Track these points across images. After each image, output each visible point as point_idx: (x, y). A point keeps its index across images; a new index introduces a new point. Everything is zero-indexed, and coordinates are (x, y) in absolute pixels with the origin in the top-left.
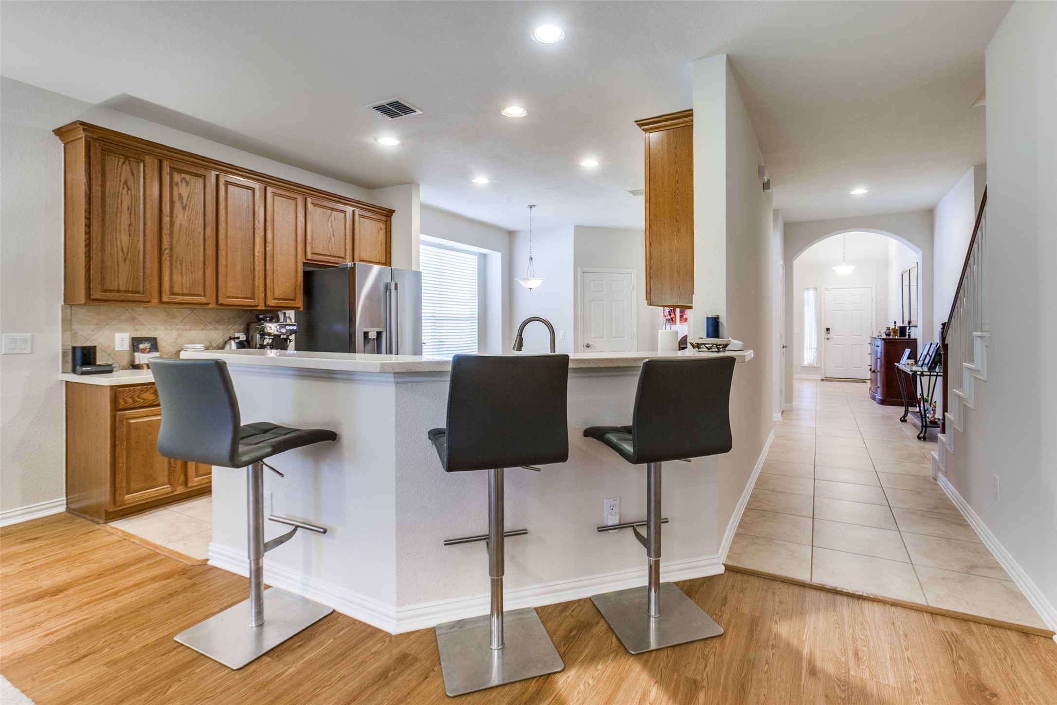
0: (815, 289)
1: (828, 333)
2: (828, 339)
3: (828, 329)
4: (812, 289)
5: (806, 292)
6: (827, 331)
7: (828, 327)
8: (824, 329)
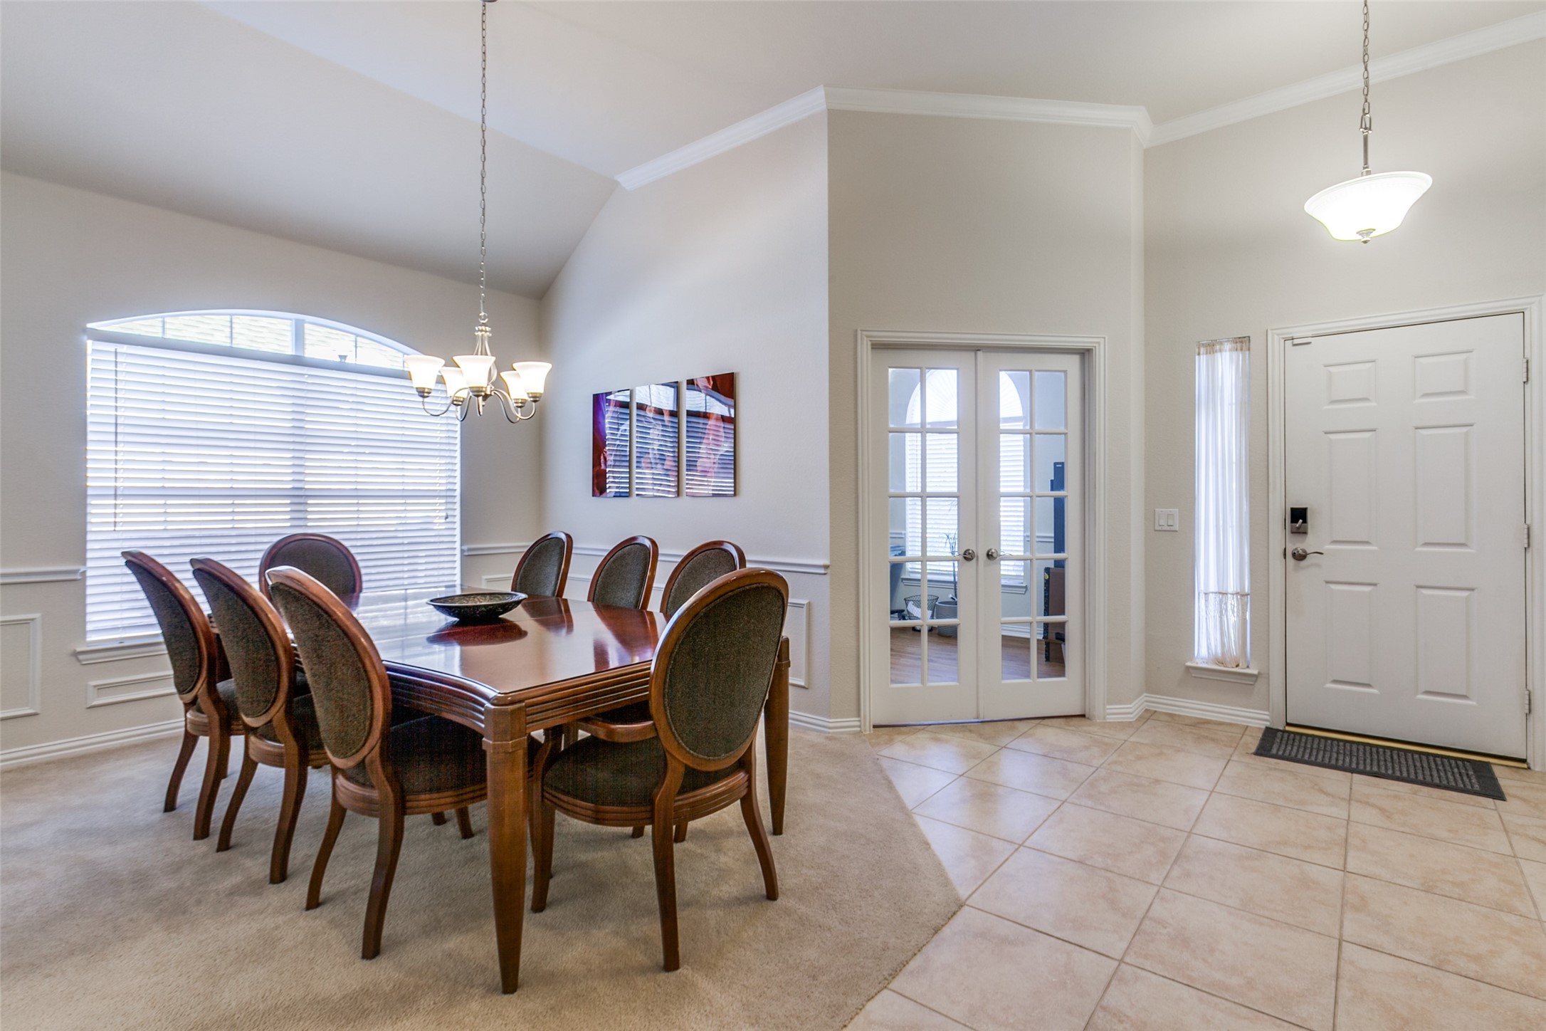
0: (1242, 342)
1: (1302, 532)
2: (1300, 557)
3: (1299, 515)
4: (1227, 346)
5: (1202, 361)
6: (1294, 520)
7: (1299, 505)
8: (1278, 516)
